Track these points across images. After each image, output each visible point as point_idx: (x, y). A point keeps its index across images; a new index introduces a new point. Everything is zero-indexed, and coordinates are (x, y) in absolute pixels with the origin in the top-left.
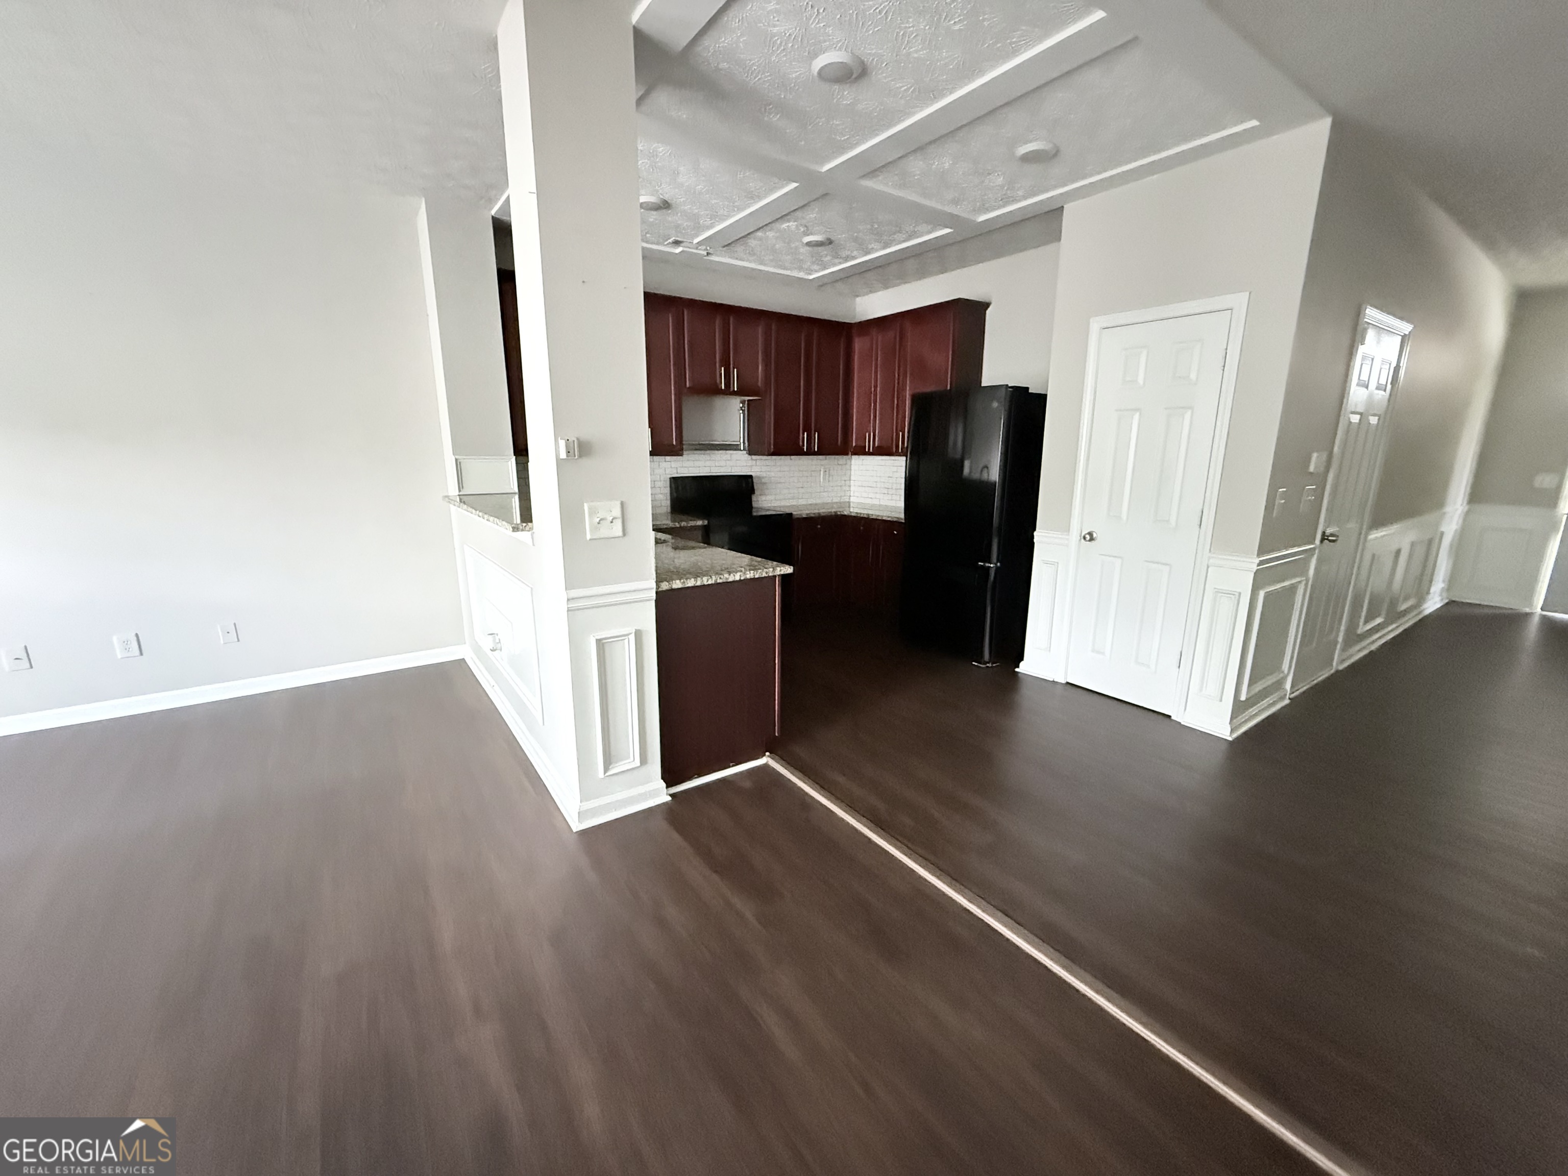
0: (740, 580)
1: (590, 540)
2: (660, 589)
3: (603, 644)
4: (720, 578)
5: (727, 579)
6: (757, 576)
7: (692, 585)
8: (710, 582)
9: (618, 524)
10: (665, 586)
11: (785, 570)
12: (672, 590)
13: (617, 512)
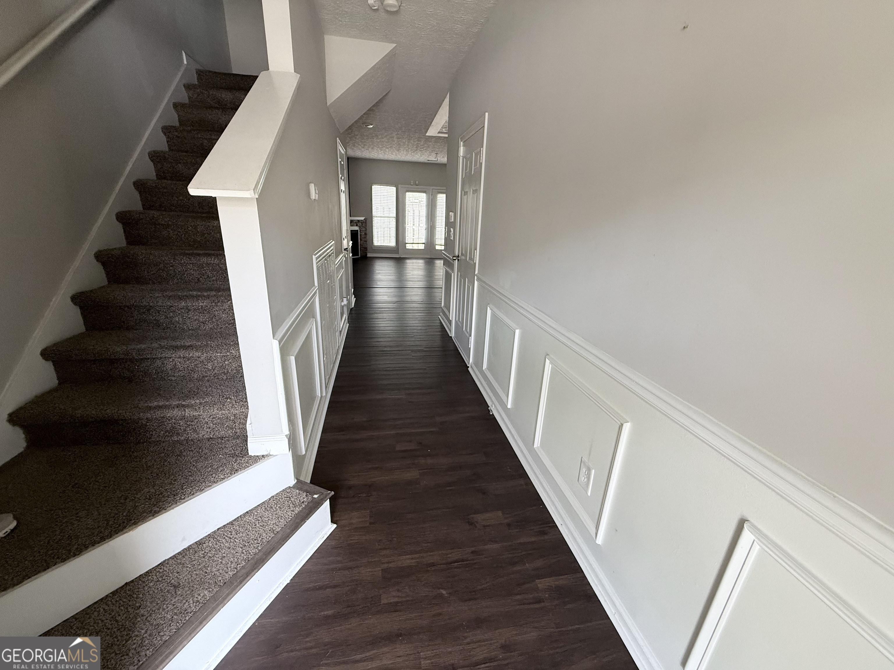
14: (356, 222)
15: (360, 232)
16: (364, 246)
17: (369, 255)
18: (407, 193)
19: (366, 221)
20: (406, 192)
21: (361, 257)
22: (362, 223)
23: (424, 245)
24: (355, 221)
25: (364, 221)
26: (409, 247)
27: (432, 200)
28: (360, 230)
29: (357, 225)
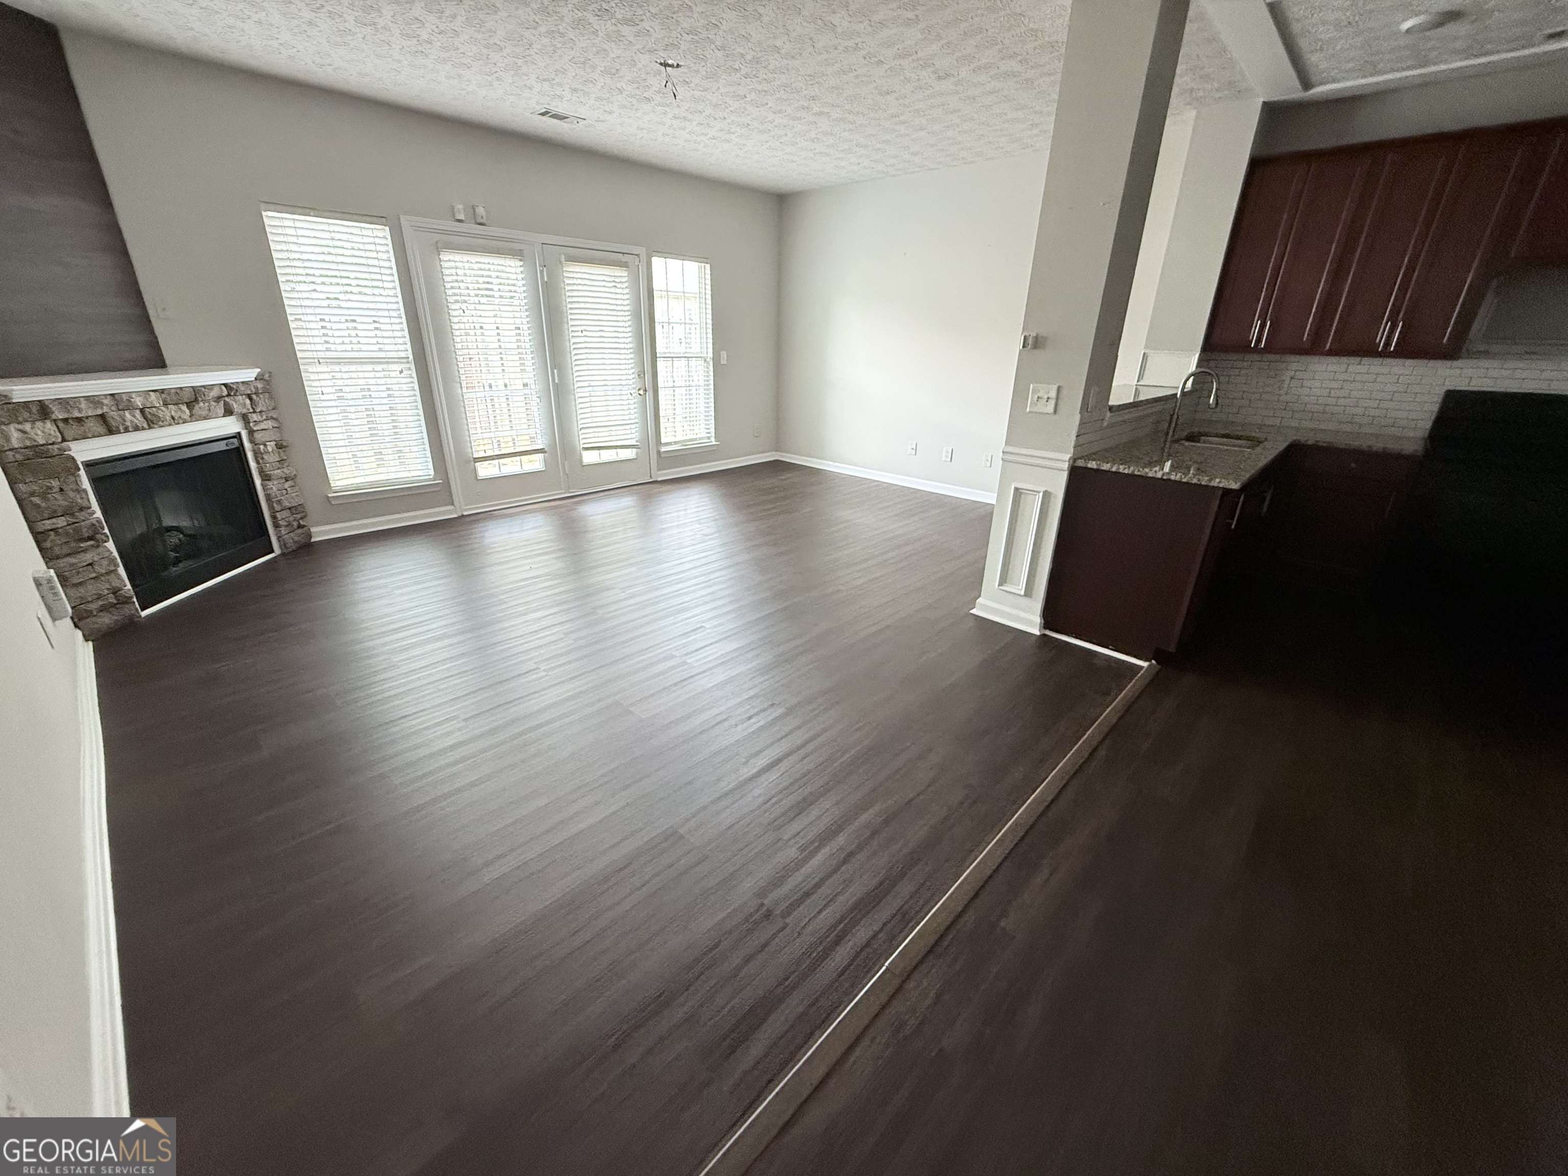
0: (1162, 479)
1: (1030, 412)
2: (1076, 465)
3: (1021, 493)
4: (1139, 471)
5: (1147, 473)
6: (1184, 480)
7: (1107, 469)
8: (1126, 471)
9: (1052, 403)
10: (1080, 463)
11: (1226, 483)
12: (1086, 468)
13: (1053, 394)
14: (219, 398)
15: (252, 441)
16: (287, 504)
17: (321, 533)
18: (446, 256)
19: (268, 382)
20: (438, 248)
21: (283, 554)
22: (249, 397)
23: (541, 456)
24: (214, 393)
25: (260, 385)
26: (485, 470)
27: (546, 285)
28: (251, 432)
29: (228, 412)
